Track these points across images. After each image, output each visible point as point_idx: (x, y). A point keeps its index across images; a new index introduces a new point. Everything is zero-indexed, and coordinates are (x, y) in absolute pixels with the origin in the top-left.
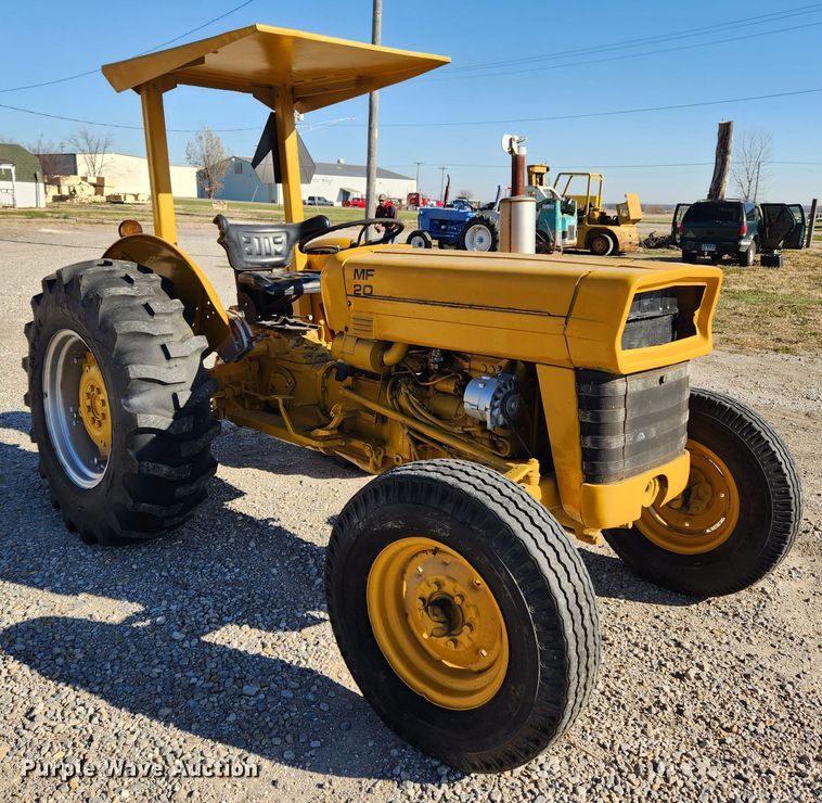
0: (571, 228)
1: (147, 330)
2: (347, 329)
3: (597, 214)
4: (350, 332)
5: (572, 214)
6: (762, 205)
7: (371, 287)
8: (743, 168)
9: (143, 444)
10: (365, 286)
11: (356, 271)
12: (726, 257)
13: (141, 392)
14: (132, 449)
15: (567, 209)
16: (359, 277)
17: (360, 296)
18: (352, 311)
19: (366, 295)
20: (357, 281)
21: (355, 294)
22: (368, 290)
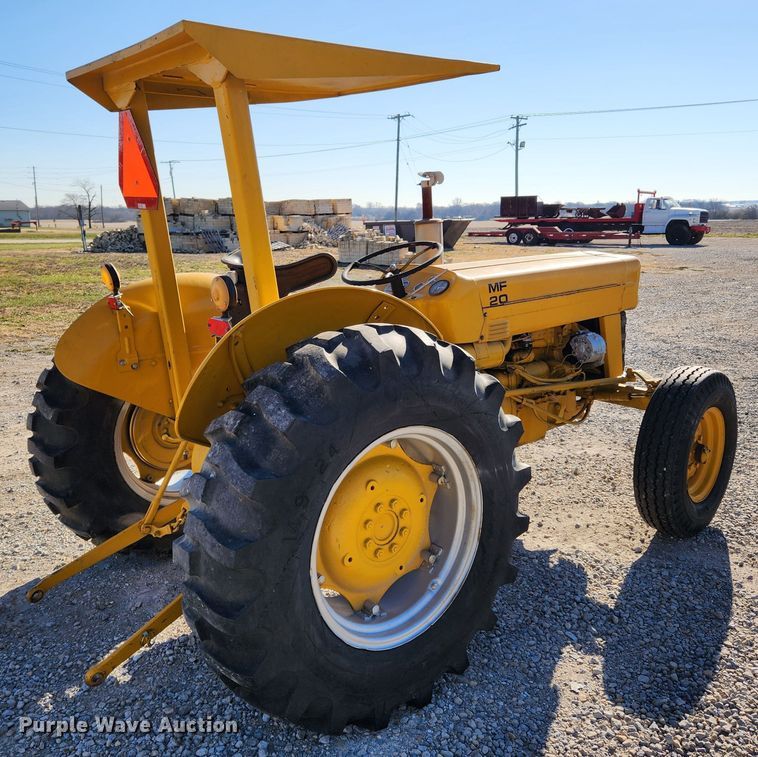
2: (482, 337)
4: (486, 340)
7: (506, 296)
10: (500, 297)
11: (490, 285)
16: (494, 290)
17: (496, 305)
18: (489, 321)
19: (502, 304)
20: (493, 294)
21: (492, 306)
22: (503, 299)
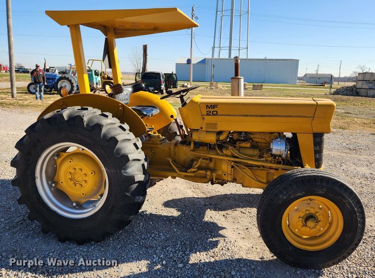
0: (99, 81)
1: (128, 138)
2: (202, 128)
3: (106, 76)
4: (204, 129)
5: (98, 76)
6: (165, 74)
7: (217, 112)
8: (135, 59)
9: (133, 189)
10: (213, 112)
11: (207, 106)
12: (156, 91)
13: (132, 166)
14: (128, 192)
15: (97, 74)
16: (209, 108)
17: (210, 115)
18: (206, 121)
19: (214, 115)
20: (208, 110)
21: (207, 115)
22: (215, 113)
